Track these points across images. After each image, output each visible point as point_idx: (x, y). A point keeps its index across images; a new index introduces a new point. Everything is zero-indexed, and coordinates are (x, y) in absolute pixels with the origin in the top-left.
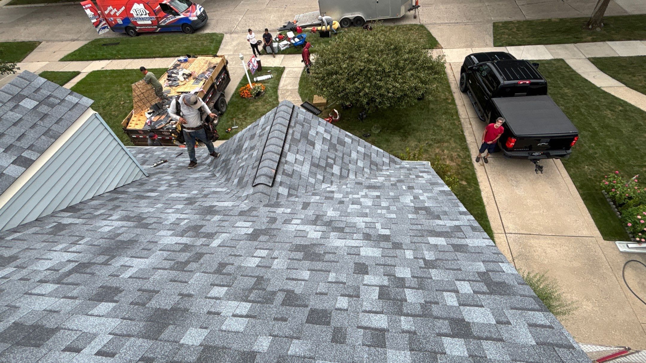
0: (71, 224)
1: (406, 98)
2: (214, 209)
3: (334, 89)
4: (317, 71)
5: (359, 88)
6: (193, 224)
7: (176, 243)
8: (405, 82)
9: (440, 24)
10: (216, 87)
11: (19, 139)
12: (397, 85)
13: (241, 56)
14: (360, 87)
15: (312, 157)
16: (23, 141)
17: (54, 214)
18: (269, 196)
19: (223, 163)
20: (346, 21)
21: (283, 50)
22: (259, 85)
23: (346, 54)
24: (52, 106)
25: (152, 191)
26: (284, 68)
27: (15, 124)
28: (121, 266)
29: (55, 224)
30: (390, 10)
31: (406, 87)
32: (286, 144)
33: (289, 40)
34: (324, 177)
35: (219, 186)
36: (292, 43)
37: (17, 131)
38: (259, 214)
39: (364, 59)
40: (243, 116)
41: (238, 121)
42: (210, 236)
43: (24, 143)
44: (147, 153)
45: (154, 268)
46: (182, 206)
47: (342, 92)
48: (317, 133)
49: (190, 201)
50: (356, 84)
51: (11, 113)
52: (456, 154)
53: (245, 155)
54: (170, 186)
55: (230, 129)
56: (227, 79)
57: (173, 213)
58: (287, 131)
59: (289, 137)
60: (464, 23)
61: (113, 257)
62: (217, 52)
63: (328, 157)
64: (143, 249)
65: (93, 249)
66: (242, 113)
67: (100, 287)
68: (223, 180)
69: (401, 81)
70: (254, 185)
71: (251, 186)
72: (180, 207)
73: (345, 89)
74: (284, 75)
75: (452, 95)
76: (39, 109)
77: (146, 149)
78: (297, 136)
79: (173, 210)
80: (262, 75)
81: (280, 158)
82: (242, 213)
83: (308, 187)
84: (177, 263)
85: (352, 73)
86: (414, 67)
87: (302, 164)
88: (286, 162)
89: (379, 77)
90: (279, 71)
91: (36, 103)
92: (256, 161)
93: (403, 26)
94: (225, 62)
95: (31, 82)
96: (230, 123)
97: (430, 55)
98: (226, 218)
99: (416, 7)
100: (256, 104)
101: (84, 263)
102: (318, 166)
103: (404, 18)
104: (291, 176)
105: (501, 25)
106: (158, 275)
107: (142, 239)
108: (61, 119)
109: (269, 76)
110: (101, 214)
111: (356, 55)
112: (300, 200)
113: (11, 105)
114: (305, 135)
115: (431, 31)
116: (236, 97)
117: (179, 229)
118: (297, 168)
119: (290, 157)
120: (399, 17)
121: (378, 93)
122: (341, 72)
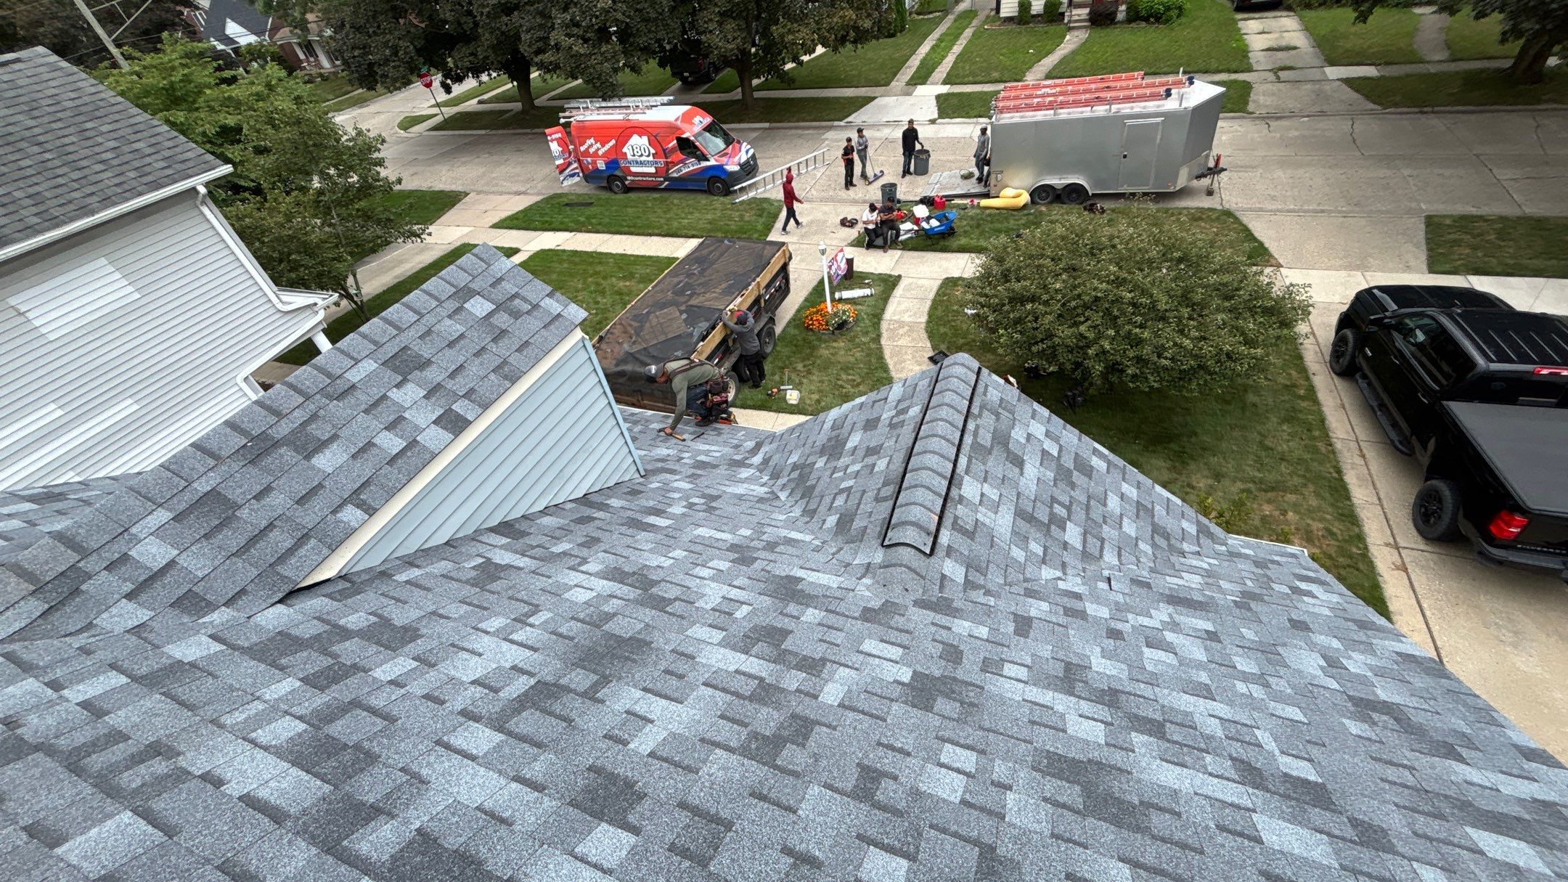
0: (509, 567)
1: (1202, 372)
2: (799, 587)
3: (1021, 333)
4: (987, 290)
5: (1086, 338)
6: (762, 620)
7: (737, 672)
8: (1203, 338)
9: (1275, 212)
10: (763, 305)
11: (452, 376)
12: (1187, 342)
13: (823, 247)
14: (1091, 335)
15: (1019, 494)
16: (459, 379)
17: (474, 537)
18: (923, 578)
19: (793, 470)
20: (1044, 191)
22: (847, 307)
23: (1060, 259)
24: (516, 315)
25: (658, 512)
26: (900, 277)
27: (451, 345)
28: (628, 712)
29: (481, 560)
30: (1153, 175)
31: (1207, 349)
32: (961, 455)
33: (917, 221)
34: (1046, 548)
35: (791, 524)
36: (923, 229)
37: (451, 359)
38: (911, 626)
39: (1108, 276)
40: (804, 366)
41: (793, 376)
42: (812, 666)
43: (460, 385)
44: (635, 423)
45: (702, 740)
46: (728, 565)
47: (1042, 341)
48: (1029, 437)
49: (742, 555)
50: (1082, 328)
51: (448, 322)
52: (1321, 526)
53: (853, 463)
54: (691, 506)
55: (775, 390)
56: (784, 290)
57: (712, 579)
58: (965, 426)
59: (968, 439)
60: (1340, 212)
61: (605, 680)
62: (767, 236)
63: (1054, 499)
64: (667, 672)
65: (561, 646)
66: (803, 361)
67: (590, 769)
68: (797, 512)
69: (1194, 333)
70: (886, 543)
71: (876, 543)
72: (724, 565)
73: (1050, 336)
74: (898, 292)
75: (1308, 379)
76: (494, 320)
77: (633, 414)
78: (986, 438)
79: (712, 572)
80: (852, 289)
81: (949, 489)
82: (868, 615)
83: (1010, 570)
84: (755, 735)
85: (1073, 304)
86: (1230, 304)
87: (995, 508)
88: (961, 499)
89: (1138, 318)
90: (889, 283)
91: (491, 307)
92: (885, 484)
93: (1180, 211)
94: (787, 255)
95: (489, 266)
96: (777, 378)
97: (1267, 280)
98: (832, 620)
99: (1216, 170)
100: (835, 344)
101: (546, 684)
102: (1030, 519)
103: (1184, 193)
104: (970, 535)
105: (1448, 222)
106: (719, 766)
107: (658, 640)
108: (527, 344)
109: (867, 292)
110: (565, 553)
111: (1086, 263)
112: (1002, 604)
113: (452, 305)
114: (1002, 439)
115: (1250, 226)
116: (796, 327)
117: (738, 630)
118: (984, 516)
119: (970, 488)
120: (1172, 190)
121: (1131, 354)
122: (1045, 297)
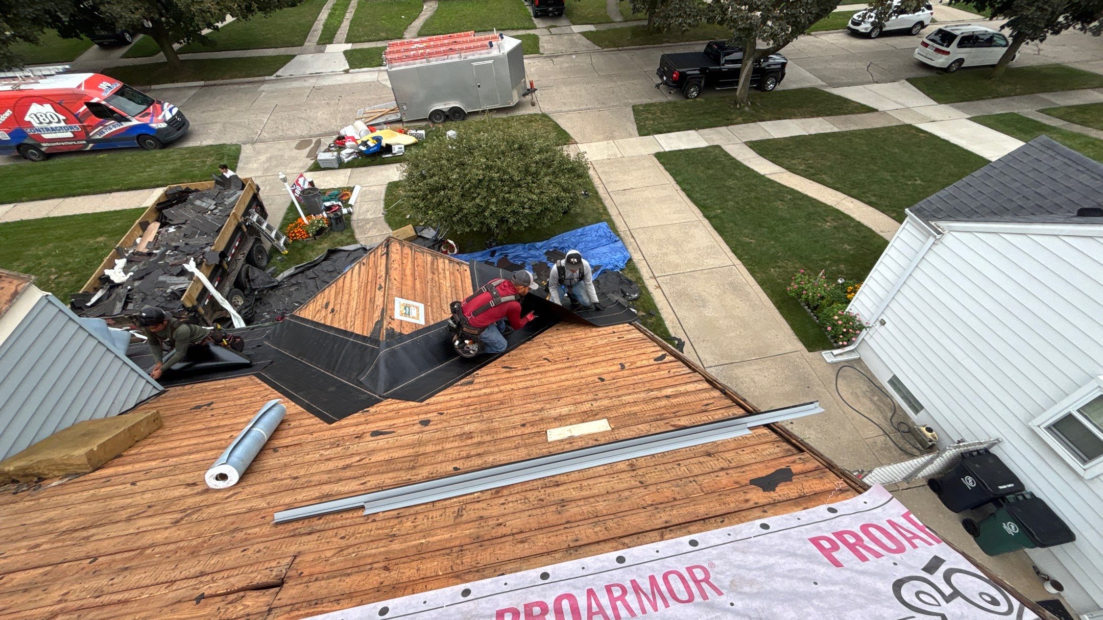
1: (548, 213)
3: (444, 211)
4: (413, 187)
5: (481, 206)
8: (542, 193)
9: (567, 112)
10: (245, 230)
12: (533, 196)
13: (283, 176)
14: (483, 204)
20: (438, 114)
21: (348, 162)
23: (452, 159)
26: (352, 188)
30: (499, 97)
31: (545, 198)
36: (362, 151)
39: (481, 165)
47: (457, 214)
50: (477, 200)
60: (596, 108)
69: (537, 191)
73: (461, 209)
85: (467, 186)
86: (550, 170)
89: (506, 188)
93: (520, 118)
94: (255, 188)
97: (566, 153)
99: (532, 90)
103: (518, 106)
105: (641, 108)
111: (467, 159)
115: (558, 122)
120: (512, 105)
121: (509, 210)
122: (450, 185)
